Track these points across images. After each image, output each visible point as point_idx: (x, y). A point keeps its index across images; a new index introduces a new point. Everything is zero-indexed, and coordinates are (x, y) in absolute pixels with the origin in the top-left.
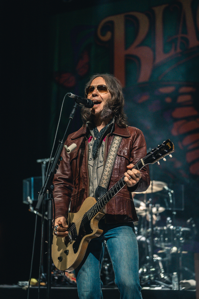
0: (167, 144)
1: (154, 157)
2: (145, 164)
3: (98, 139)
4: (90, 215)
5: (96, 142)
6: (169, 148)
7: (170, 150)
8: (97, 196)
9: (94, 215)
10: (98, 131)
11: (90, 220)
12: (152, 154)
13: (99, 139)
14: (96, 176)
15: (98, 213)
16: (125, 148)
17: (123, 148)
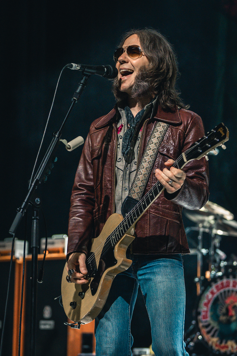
0: (219, 130)
1: (200, 149)
2: (187, 160)
3: (131, 127)
4: (114, 239)
5: (129, 133)
6: (222, 136)
7: (221, 139)
8: (124, 211)
10: (133, 116)
11: (114, 246)
12: (198, 146)
13: (133, 128)
14: (128, 186)
15: (125, 235)
16: (171, 142)
17: (168, 142)
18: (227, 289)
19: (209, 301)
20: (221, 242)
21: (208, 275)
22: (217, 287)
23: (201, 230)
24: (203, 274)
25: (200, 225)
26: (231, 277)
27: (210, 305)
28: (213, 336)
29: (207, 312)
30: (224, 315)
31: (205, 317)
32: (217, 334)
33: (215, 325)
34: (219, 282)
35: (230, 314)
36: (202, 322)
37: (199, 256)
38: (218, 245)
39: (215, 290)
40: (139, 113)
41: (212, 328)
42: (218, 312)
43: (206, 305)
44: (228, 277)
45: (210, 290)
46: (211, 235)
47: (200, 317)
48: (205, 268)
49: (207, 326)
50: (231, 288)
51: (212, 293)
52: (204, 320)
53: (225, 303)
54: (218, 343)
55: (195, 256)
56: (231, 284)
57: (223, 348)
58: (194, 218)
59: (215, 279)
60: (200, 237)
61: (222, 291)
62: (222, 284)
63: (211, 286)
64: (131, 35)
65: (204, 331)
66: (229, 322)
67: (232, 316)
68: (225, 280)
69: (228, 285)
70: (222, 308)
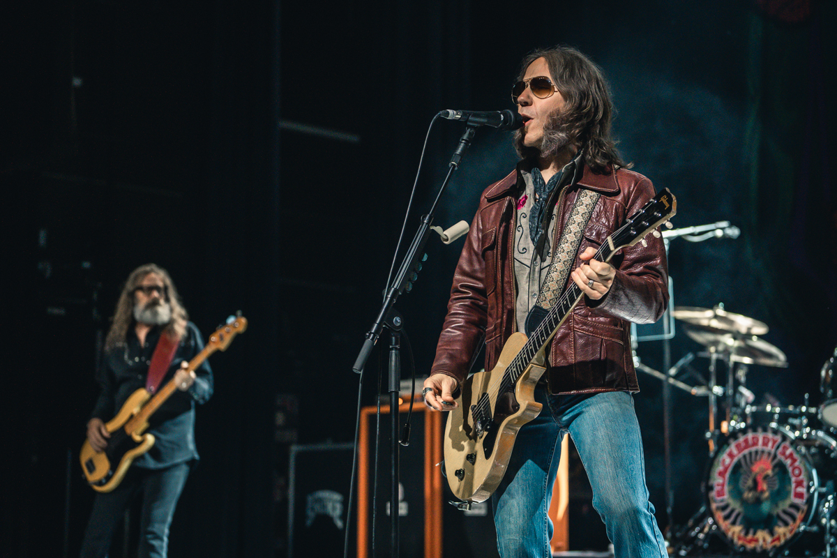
0: (662, 199)
1: (633, 230)
2: (615, 248)
3: (541, 199)
4: (515, 372)
6: (665, 209)
7: (665, 212)
8: (530, 328)
9: (522, 372)
10: (544, 183)
11: (515, 382)
12: (631, 224)
13: (543, 200)
14: (538, 289)
15: (529, 367)
16: (604, 220)
17: (598, 221)
18: (753, 449)
19: (726, 469)
20: (747, 375)
21: (725, 427)
22: (738, 446)
23: (714, 356)
24: (718, 426)
25: (712, 349)
26: (760, 430)
27: (727, 475)
28: (734, 523)
29: (723, 485)
30: (750, 489)
31: (720, 494)
32: (739, 519)
33: (736, 506)
34: (741, 439)
35: (759, 489)
36: (715, 501)
37: (712, 398)
38: (743, 379)
39: (735, 452)
40: (553, 178)
41: (732, 511)
42: (741, 485)
43: (722, 474)
44: (755, 430)
45: (728, 450)
46: (728, 365)
47: (713, 494)
48: (721, 417)
49: (724, 508)
50: (760, 447)
51: (731, 455)
52: (719, 498)
53: (751, 471)
54: (742, 534)
55: (705, 399)
56: (760, 442)
57: (750, 541)
58: (701, 338)
59: (734, 434)
60: (712, 368)
61: (746, 452)
62: (746, 441)
63: (728, 445)
64: (536, 58)
65: (720, 515)
66: (758, 501)
67: (762, 492)
68: (750, 435)
69: (755, 444)
70: (747, 480)
